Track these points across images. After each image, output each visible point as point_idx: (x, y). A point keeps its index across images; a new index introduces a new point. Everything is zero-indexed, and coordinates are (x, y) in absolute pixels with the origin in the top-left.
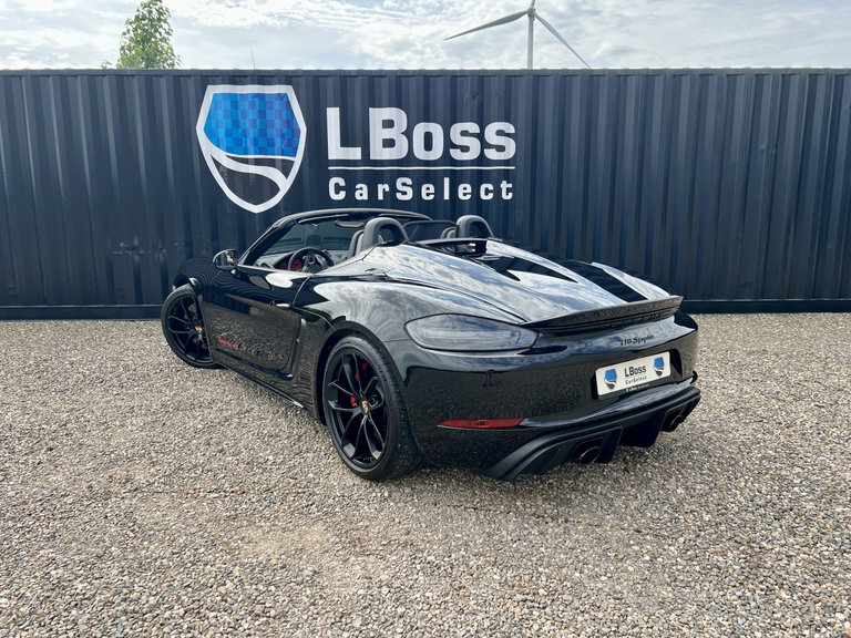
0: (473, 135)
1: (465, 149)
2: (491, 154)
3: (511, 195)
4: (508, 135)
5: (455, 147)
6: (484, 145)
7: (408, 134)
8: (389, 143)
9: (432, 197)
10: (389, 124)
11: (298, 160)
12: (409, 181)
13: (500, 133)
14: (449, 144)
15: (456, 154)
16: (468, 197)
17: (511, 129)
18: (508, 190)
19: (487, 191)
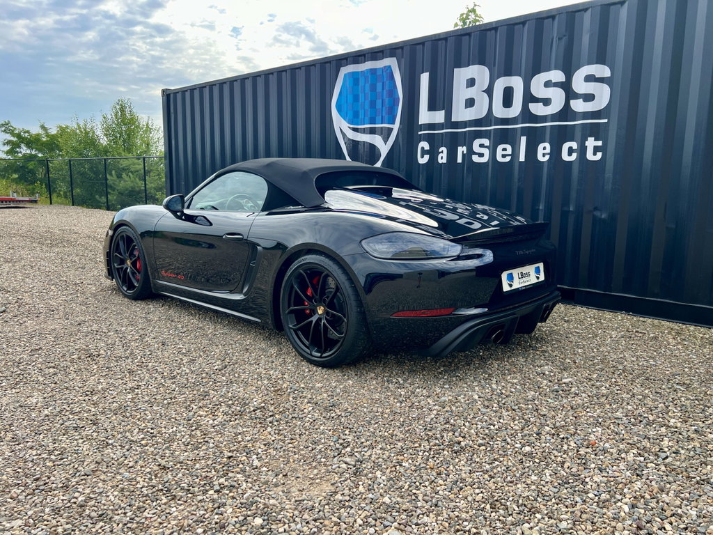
0: (556, 85)
1: (547, 102)
2: (578, 106)
3: (599, 155)
4: (601, 80)
5: (536, 100)
6: (570, 94)
7: (489, 91)
8: (470, 103)
9: (508, 159)
10: (471, 83)
11: (396, 127)
12: (486, 142)
13: (590, 78)
14: (529, 98)
15: (537, 109)
16: (547, 157)
17: (604, 71)
18: (596, 149)
19: (571, 151)
